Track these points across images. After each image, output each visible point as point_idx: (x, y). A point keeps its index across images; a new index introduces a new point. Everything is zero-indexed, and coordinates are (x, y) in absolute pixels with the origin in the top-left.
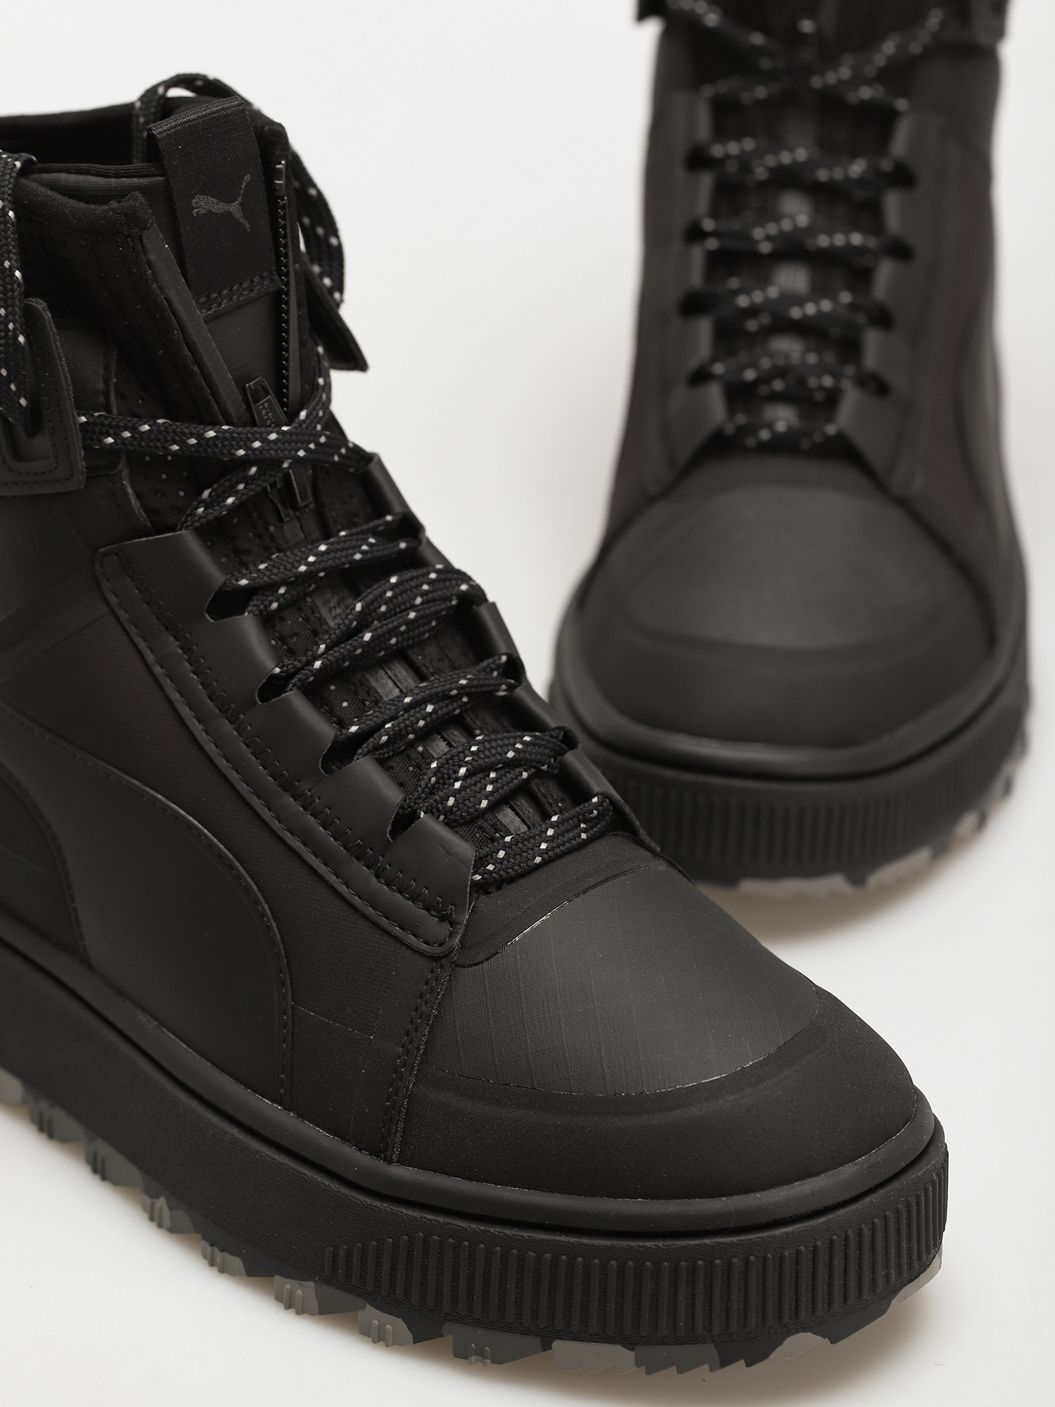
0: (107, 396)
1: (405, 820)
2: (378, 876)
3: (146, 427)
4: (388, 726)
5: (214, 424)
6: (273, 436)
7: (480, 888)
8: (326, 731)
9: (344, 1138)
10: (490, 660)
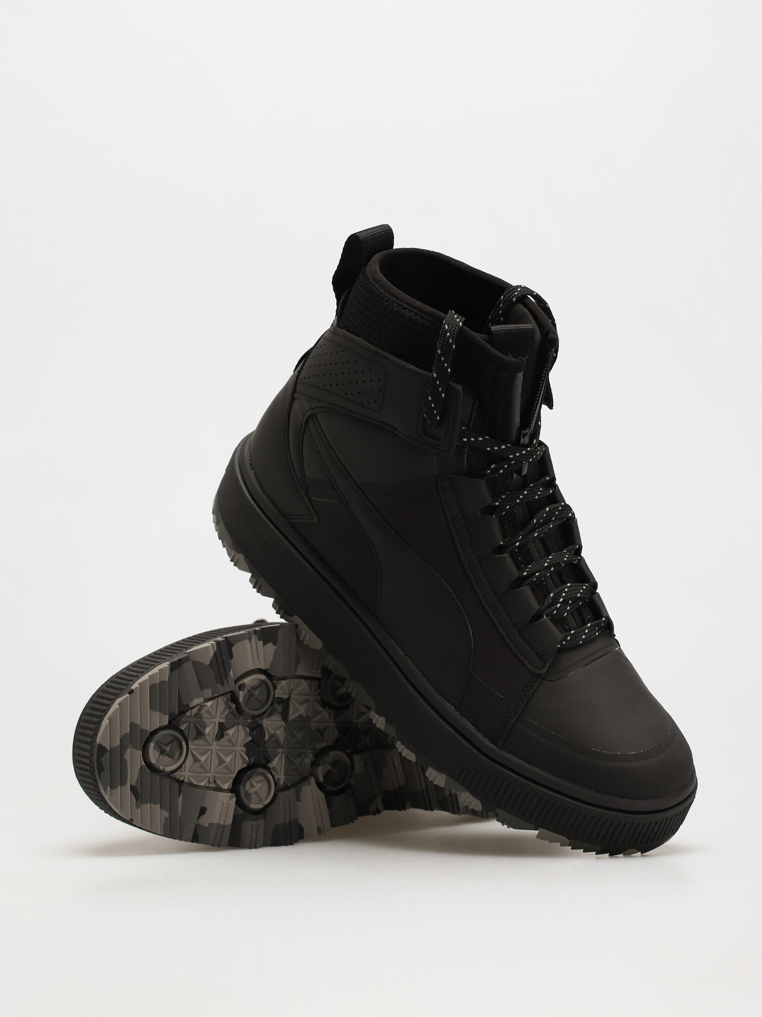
0: (470, 421)
1: (538, 616)
2: (520, 635)
3: (481, 439)
4: (537, 574)
5: (505, 444)
6: (524, 452)
7: (559, 650)
8: (516, 573)
9: (479, 730)
10: (572, 546)
